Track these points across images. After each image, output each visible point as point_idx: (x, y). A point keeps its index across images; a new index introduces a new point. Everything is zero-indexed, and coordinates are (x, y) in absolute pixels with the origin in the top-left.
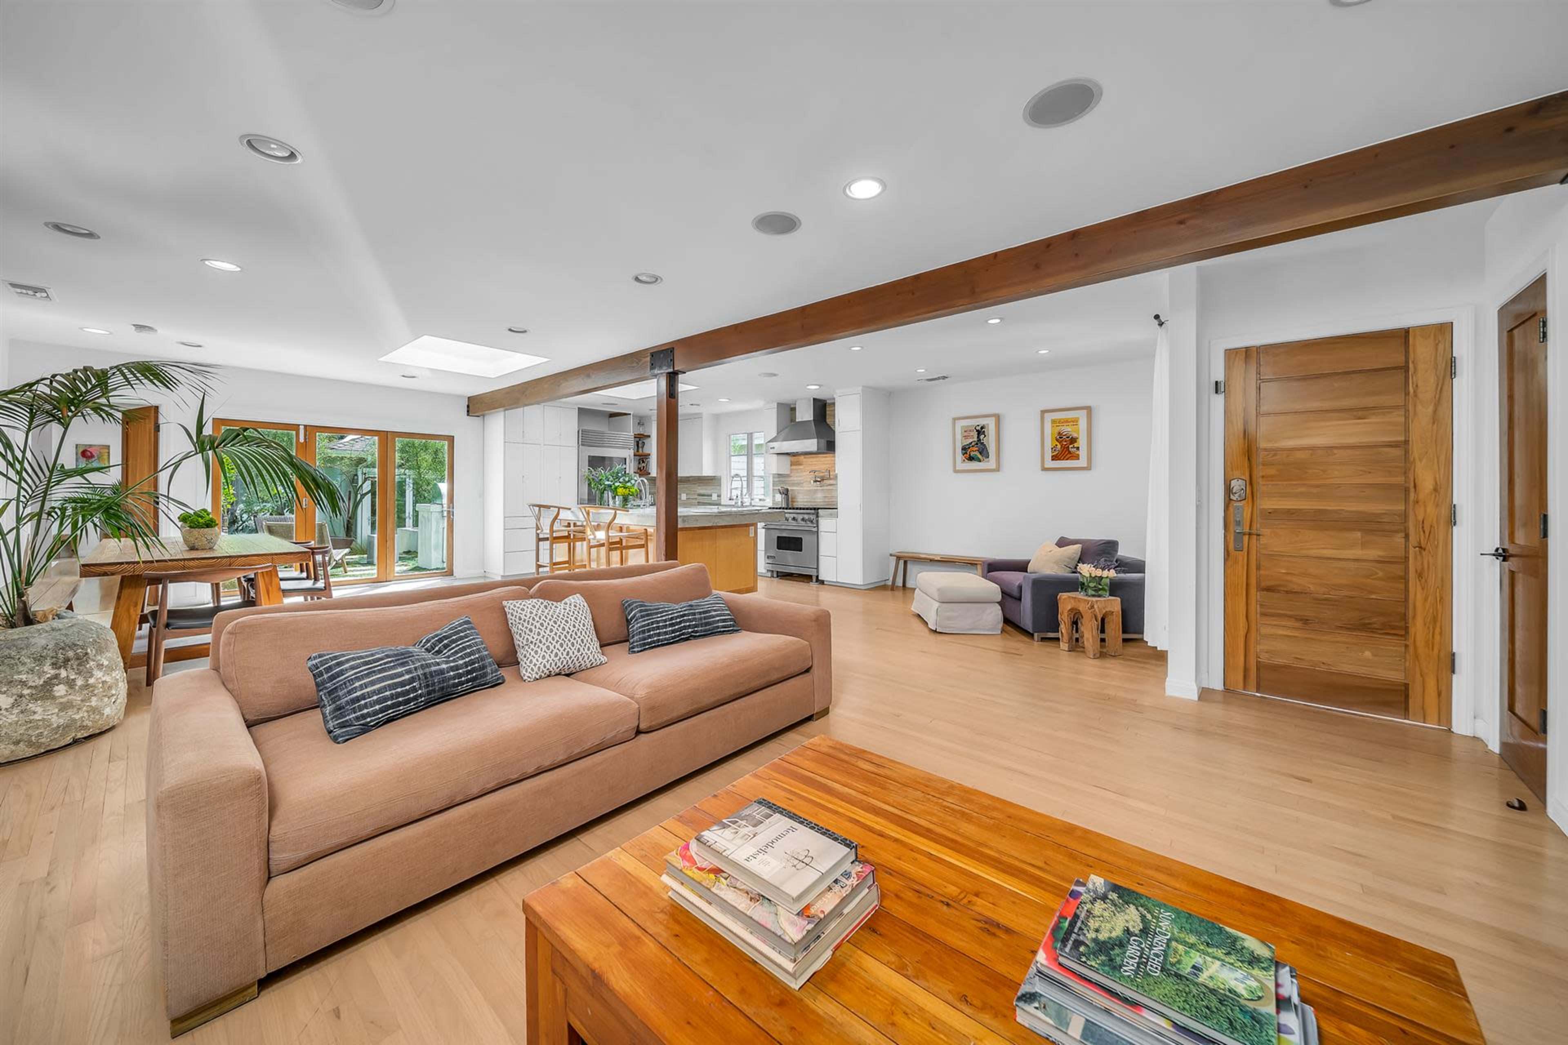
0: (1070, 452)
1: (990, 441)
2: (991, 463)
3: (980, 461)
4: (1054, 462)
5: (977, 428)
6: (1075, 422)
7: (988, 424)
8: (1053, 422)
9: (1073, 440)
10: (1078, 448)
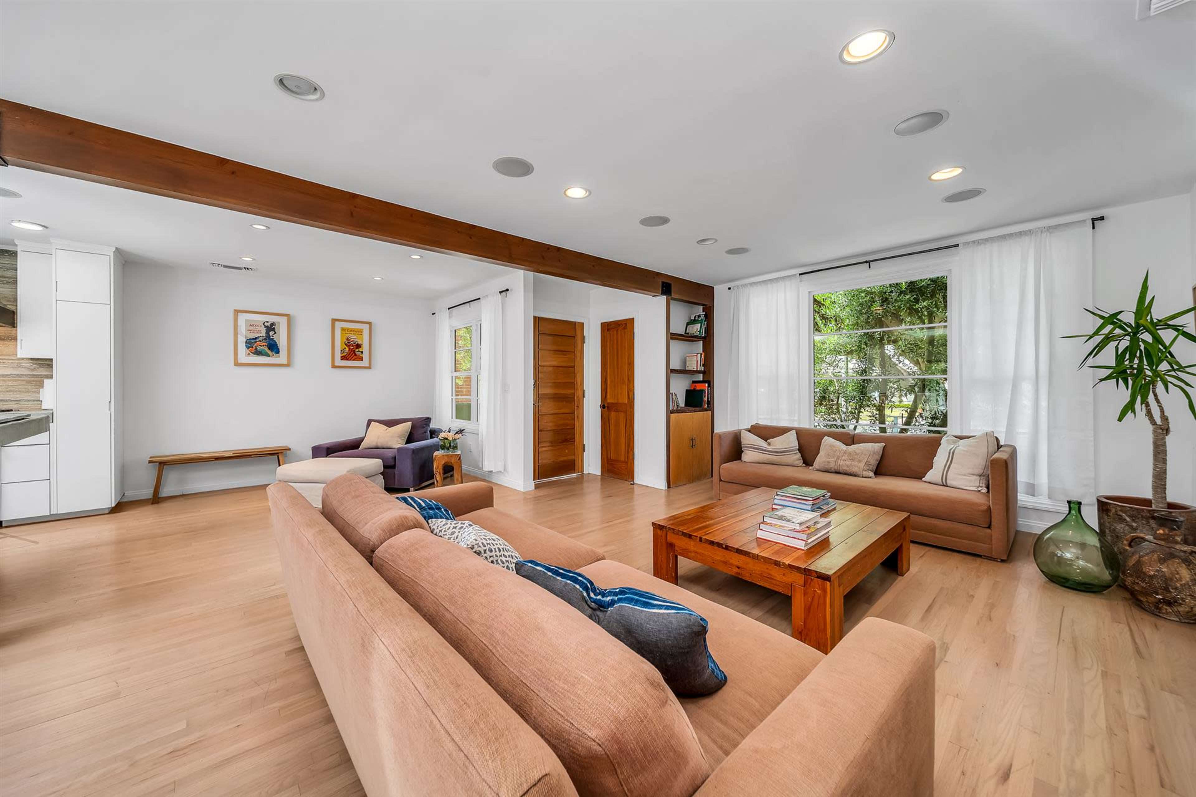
0: (355, 355)
1: (281, 339)
2: (282, 358)
3: (269, 356)
4: (342, 361)
5: (266, 324)
6: (360, 332)
7: (279, 323)
8: (343, 329)
9: (359, 346)
10: (362, 352)
